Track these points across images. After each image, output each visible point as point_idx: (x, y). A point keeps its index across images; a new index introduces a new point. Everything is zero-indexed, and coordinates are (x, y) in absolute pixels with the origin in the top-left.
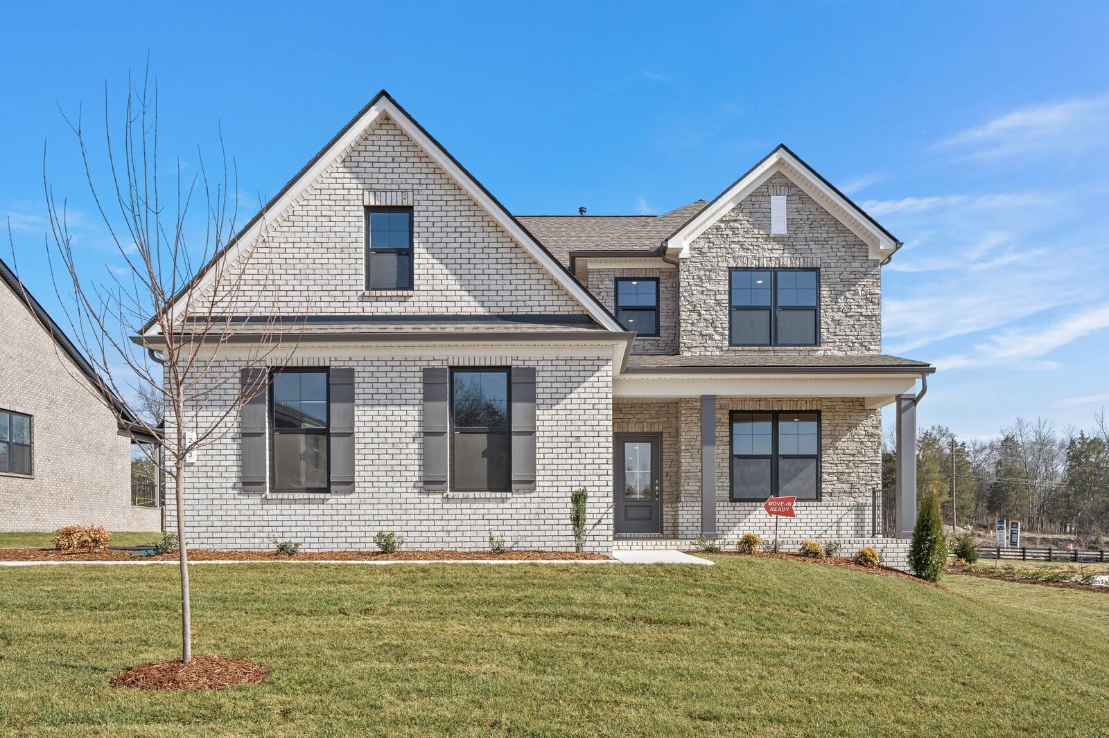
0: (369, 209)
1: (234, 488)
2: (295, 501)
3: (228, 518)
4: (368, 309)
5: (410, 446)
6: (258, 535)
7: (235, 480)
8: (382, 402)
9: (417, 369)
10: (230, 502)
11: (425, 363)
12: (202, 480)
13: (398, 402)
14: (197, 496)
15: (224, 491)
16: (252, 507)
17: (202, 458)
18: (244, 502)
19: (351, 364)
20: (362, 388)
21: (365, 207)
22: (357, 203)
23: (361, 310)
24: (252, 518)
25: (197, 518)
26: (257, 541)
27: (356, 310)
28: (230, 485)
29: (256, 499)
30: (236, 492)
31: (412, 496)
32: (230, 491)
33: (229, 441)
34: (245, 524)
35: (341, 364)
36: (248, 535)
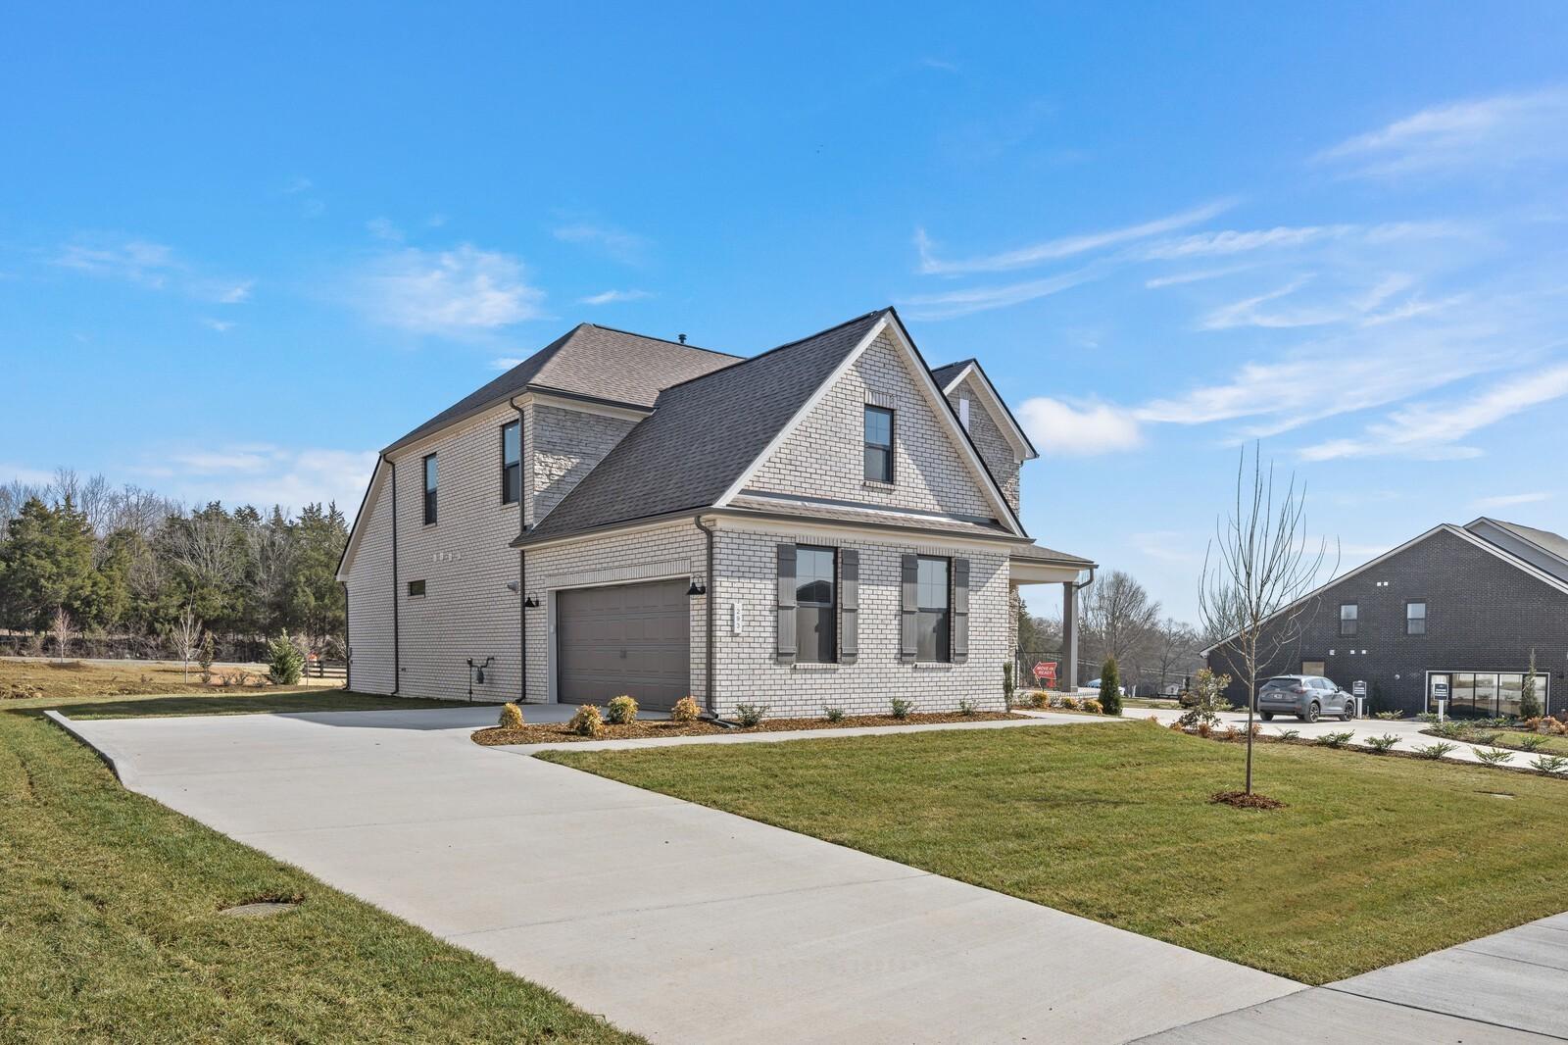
0: (868, 406)
1: (770, 659)
2: (815, 671)
3: (765, 688)
4: (866, 498)
5: (893, 622)
6: (788, 703)
7: (771, 651)
8: (875, 582)
9: (897, 555)
10: (767, 672)
11: (903, 550)
12: (746, 650)
13: (885, 583)
14: (741, 667)
15: (762, 661)
16: (784, 677)
17: (746, 629)
18: (778, 672)
19: (857, 546)
20: (863, 569)
21: (865, 404)
22: (861, 400)
23: (861, 498)
24: (784, 687)
25: (742, 688)
26: (787, 708)
27: (859, 499)
28: (767, 656)
29: (787, 668)
30: (772, 662)
31: (893, 665)
32: (767, 661)
33: (767, 613)
34: (778, 693)
35: (848, 545)
36: (781, 703)
